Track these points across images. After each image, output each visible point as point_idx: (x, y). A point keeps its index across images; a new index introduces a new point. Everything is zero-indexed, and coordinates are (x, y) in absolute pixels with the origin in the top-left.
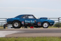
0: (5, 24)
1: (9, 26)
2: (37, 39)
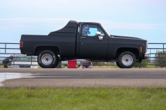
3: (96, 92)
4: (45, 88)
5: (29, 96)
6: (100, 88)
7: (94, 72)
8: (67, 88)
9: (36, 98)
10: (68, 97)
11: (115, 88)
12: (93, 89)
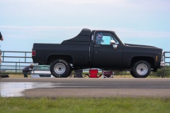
0: (28, 67)
1: (36, 72)
2: (106, 104)
3: (119, 103)
4: (66, 98)
5: (50, 106)
6: (123, 99)
7: (116, 82)
8: (89, 99)
9: (57, 109)
10: (89, 107)
11: (138, 99)
12: (115, 99)
